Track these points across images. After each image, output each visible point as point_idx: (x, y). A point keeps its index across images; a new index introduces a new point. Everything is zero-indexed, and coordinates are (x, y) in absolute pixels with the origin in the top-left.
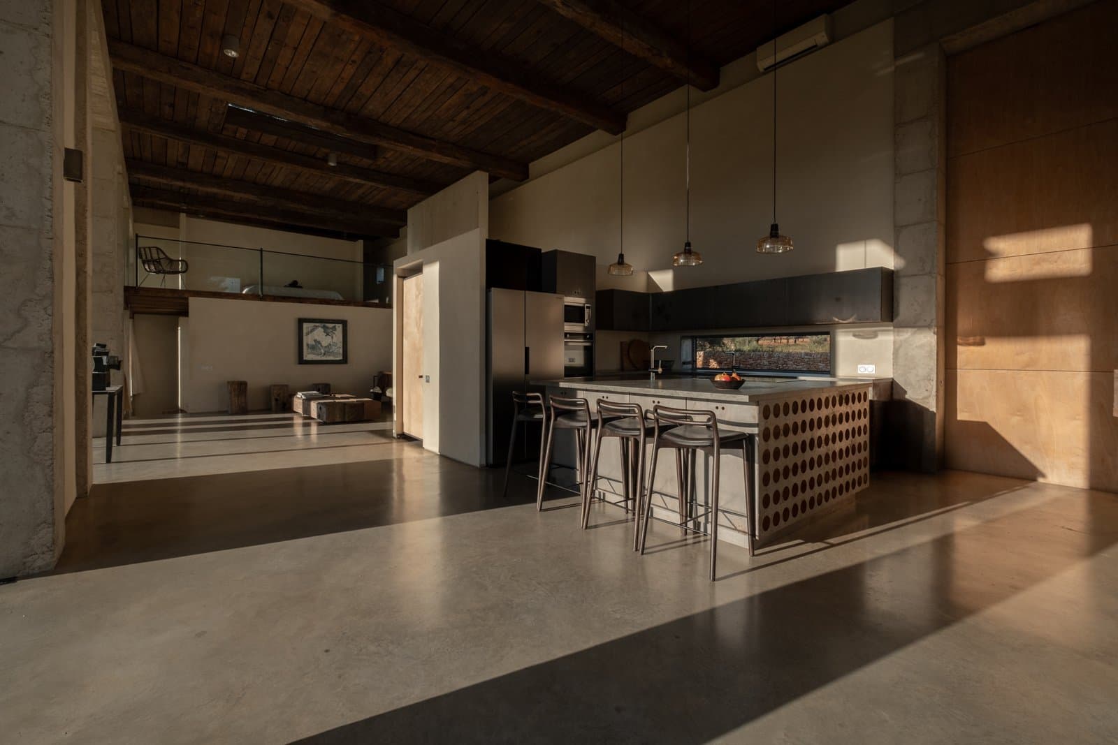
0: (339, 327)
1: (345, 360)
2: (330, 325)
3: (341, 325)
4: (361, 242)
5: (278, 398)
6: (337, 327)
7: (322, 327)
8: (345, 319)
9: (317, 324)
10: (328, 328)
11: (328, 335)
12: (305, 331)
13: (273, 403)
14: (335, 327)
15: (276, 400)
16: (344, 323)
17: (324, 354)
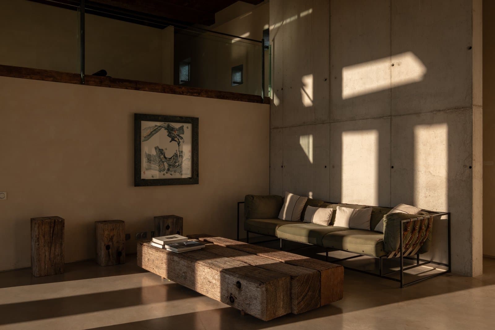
0: (188, 128)
1: (194, 179)
2: (177, 125)
3: (190, 125)
4: (171, 29)
5: (110, 244)
6: (185, 128)
7: (166, 129)
8: (196, 116)
9: (158, 124)
10: (173, 129)
11: (173, 140)
12: (144, 133)
13: (103, 253)
14: (183, 127)
15: (108, 247)
16: (194, 122)
17: (168, 170)
